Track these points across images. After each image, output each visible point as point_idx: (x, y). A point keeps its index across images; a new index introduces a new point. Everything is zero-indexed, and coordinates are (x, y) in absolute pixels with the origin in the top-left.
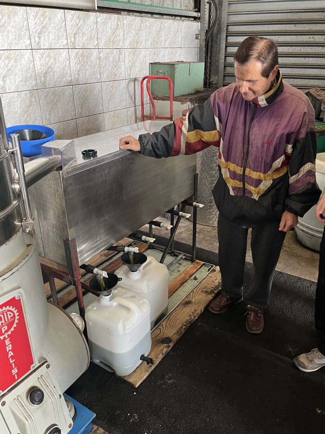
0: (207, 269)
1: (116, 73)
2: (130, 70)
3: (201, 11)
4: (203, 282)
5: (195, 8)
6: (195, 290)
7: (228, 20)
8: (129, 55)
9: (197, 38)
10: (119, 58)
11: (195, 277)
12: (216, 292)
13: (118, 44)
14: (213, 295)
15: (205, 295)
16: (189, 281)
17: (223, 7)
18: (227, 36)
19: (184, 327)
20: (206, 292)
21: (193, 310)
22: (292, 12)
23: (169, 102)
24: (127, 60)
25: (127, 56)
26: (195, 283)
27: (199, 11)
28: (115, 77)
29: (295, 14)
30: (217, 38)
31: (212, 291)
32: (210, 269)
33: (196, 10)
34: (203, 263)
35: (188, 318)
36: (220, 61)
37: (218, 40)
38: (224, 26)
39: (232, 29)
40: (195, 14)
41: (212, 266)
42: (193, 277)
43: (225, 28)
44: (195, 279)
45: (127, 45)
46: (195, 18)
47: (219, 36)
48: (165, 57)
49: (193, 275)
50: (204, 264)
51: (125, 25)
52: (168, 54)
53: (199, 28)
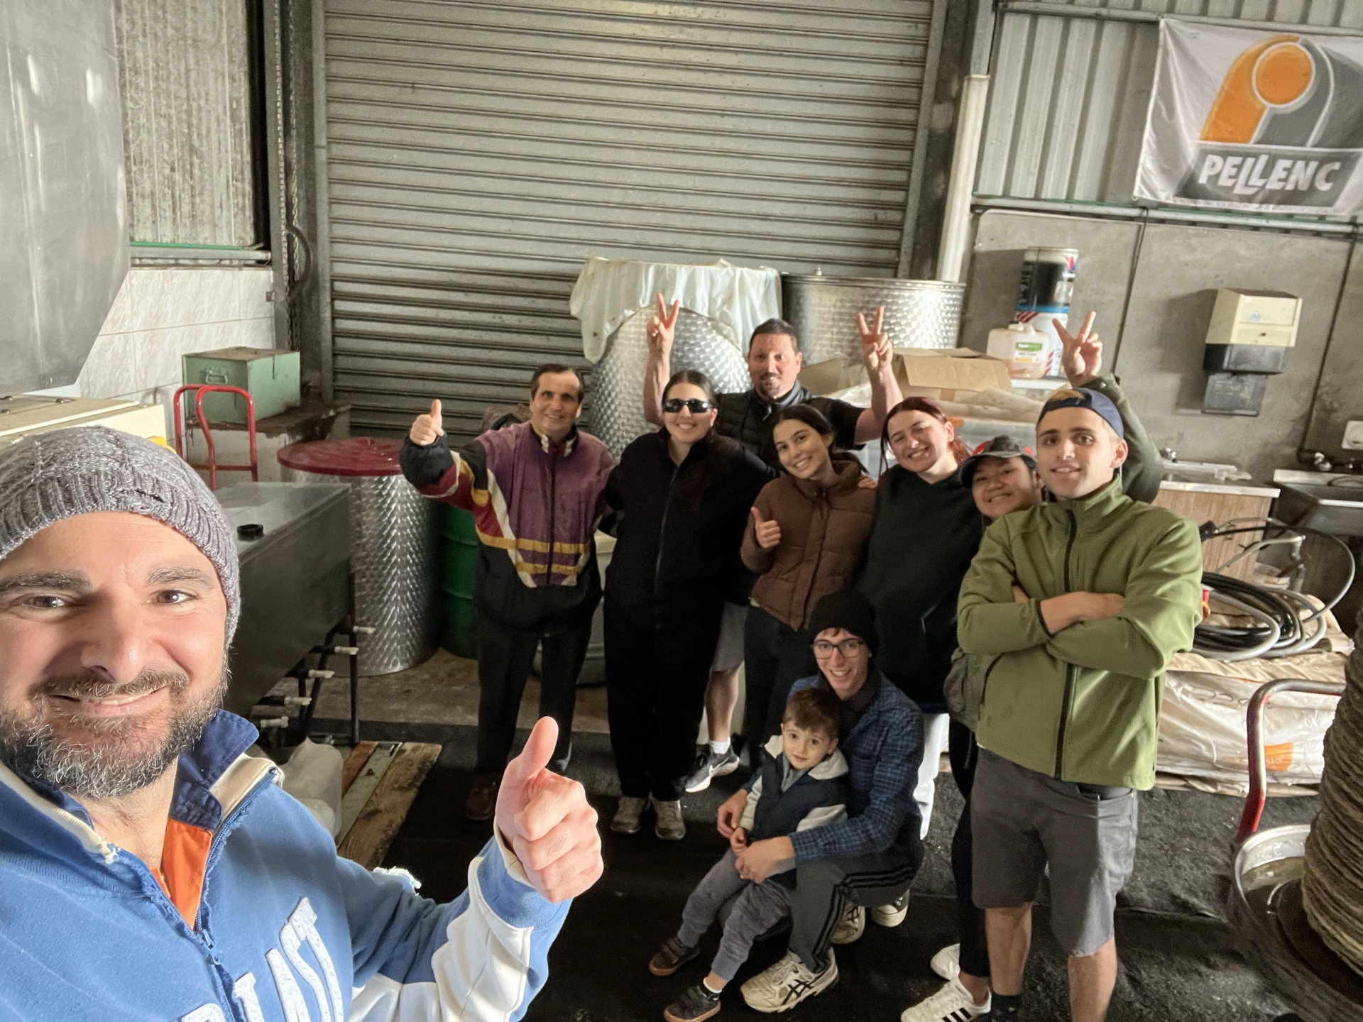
0: (387, 753)
1: (120, 380)
2: (146, 373)
3: (273, 248)
4: (389, 773)
5: (257, 241)
6: (378, 791)
7: (331, 269)
8: (142, 344)
9: (269, 299)
10: (125, 351)
11: (370, 770)
12: (418, 784)
13: (122, 325)
14: (415, 790)
15: (398, 793)
16: (359, 781)
17: (320, 248)
18: (333, 300)
19: (380, 851)
20: (400, 789)
21: (386, 822)
22: (457, 270)
23: (246, 434)
24: (139, 353)
25: (139, 345)
26: (373, 780)
27: (267, 248)
28: (116, 390)
29: (464, 275)
30: (310, 300)
31: (411, 786)
32: (393, 751)
33: (261, 245)
34: (376, 743)
35: (383, 836)
36: (323, 344)
37: (314, 304)
38: (325, 281)
39: (341, 287)
40: (262, 255)
41: (396, 745)
42: (365, 771)
43: (328, 285)
44: (370, 773)
45: (138, 323)
46: (261, 263)
47: (314, 297)
48: (211, 342)
49: (364, 765)
50: (379, 746)
51: (135, 288)
52: (217, 333)
53: (272, 281)
